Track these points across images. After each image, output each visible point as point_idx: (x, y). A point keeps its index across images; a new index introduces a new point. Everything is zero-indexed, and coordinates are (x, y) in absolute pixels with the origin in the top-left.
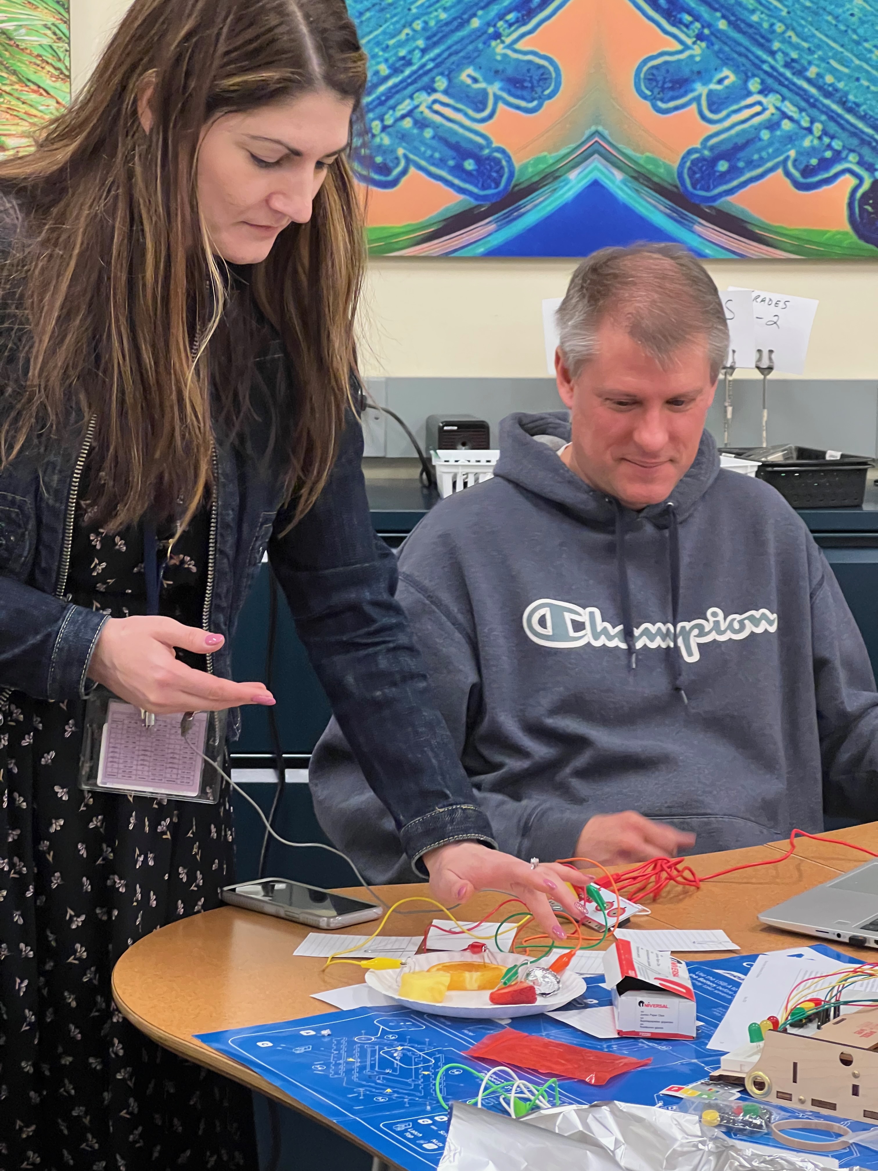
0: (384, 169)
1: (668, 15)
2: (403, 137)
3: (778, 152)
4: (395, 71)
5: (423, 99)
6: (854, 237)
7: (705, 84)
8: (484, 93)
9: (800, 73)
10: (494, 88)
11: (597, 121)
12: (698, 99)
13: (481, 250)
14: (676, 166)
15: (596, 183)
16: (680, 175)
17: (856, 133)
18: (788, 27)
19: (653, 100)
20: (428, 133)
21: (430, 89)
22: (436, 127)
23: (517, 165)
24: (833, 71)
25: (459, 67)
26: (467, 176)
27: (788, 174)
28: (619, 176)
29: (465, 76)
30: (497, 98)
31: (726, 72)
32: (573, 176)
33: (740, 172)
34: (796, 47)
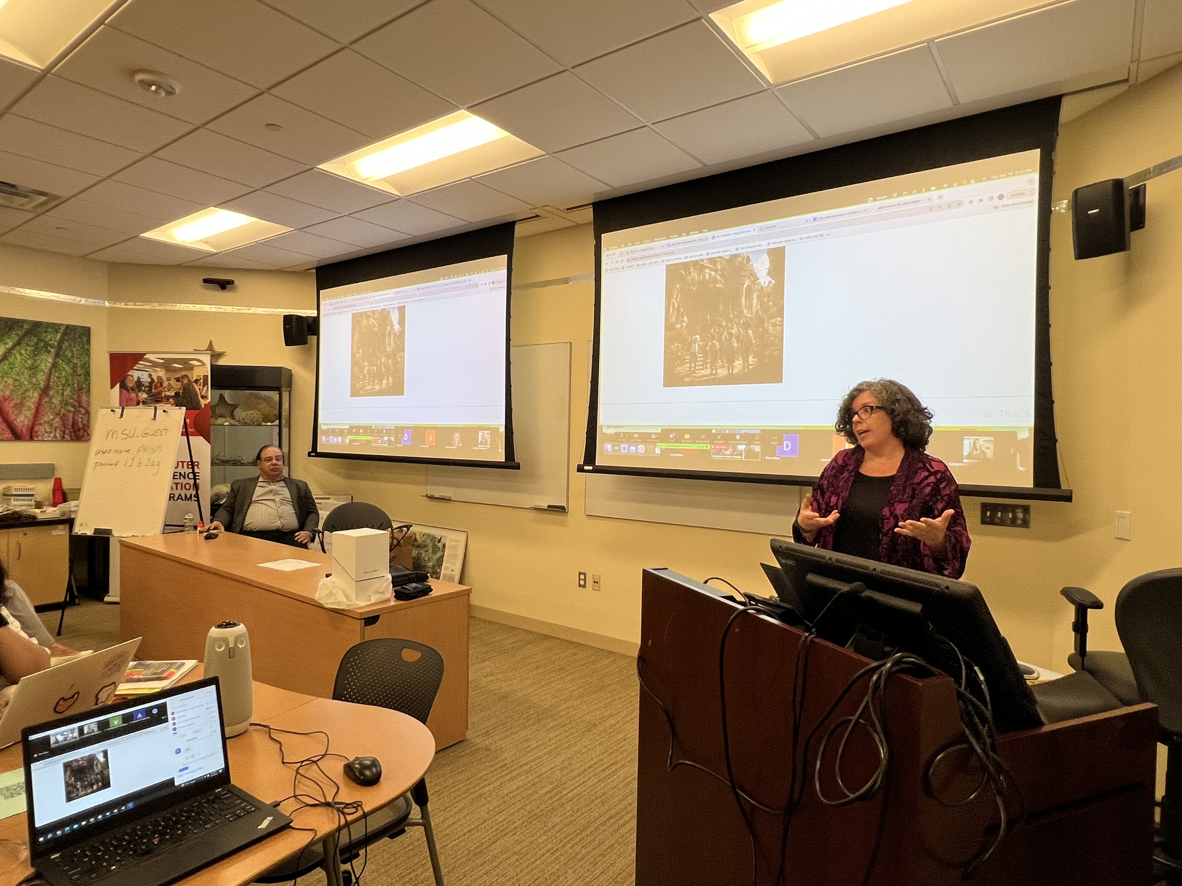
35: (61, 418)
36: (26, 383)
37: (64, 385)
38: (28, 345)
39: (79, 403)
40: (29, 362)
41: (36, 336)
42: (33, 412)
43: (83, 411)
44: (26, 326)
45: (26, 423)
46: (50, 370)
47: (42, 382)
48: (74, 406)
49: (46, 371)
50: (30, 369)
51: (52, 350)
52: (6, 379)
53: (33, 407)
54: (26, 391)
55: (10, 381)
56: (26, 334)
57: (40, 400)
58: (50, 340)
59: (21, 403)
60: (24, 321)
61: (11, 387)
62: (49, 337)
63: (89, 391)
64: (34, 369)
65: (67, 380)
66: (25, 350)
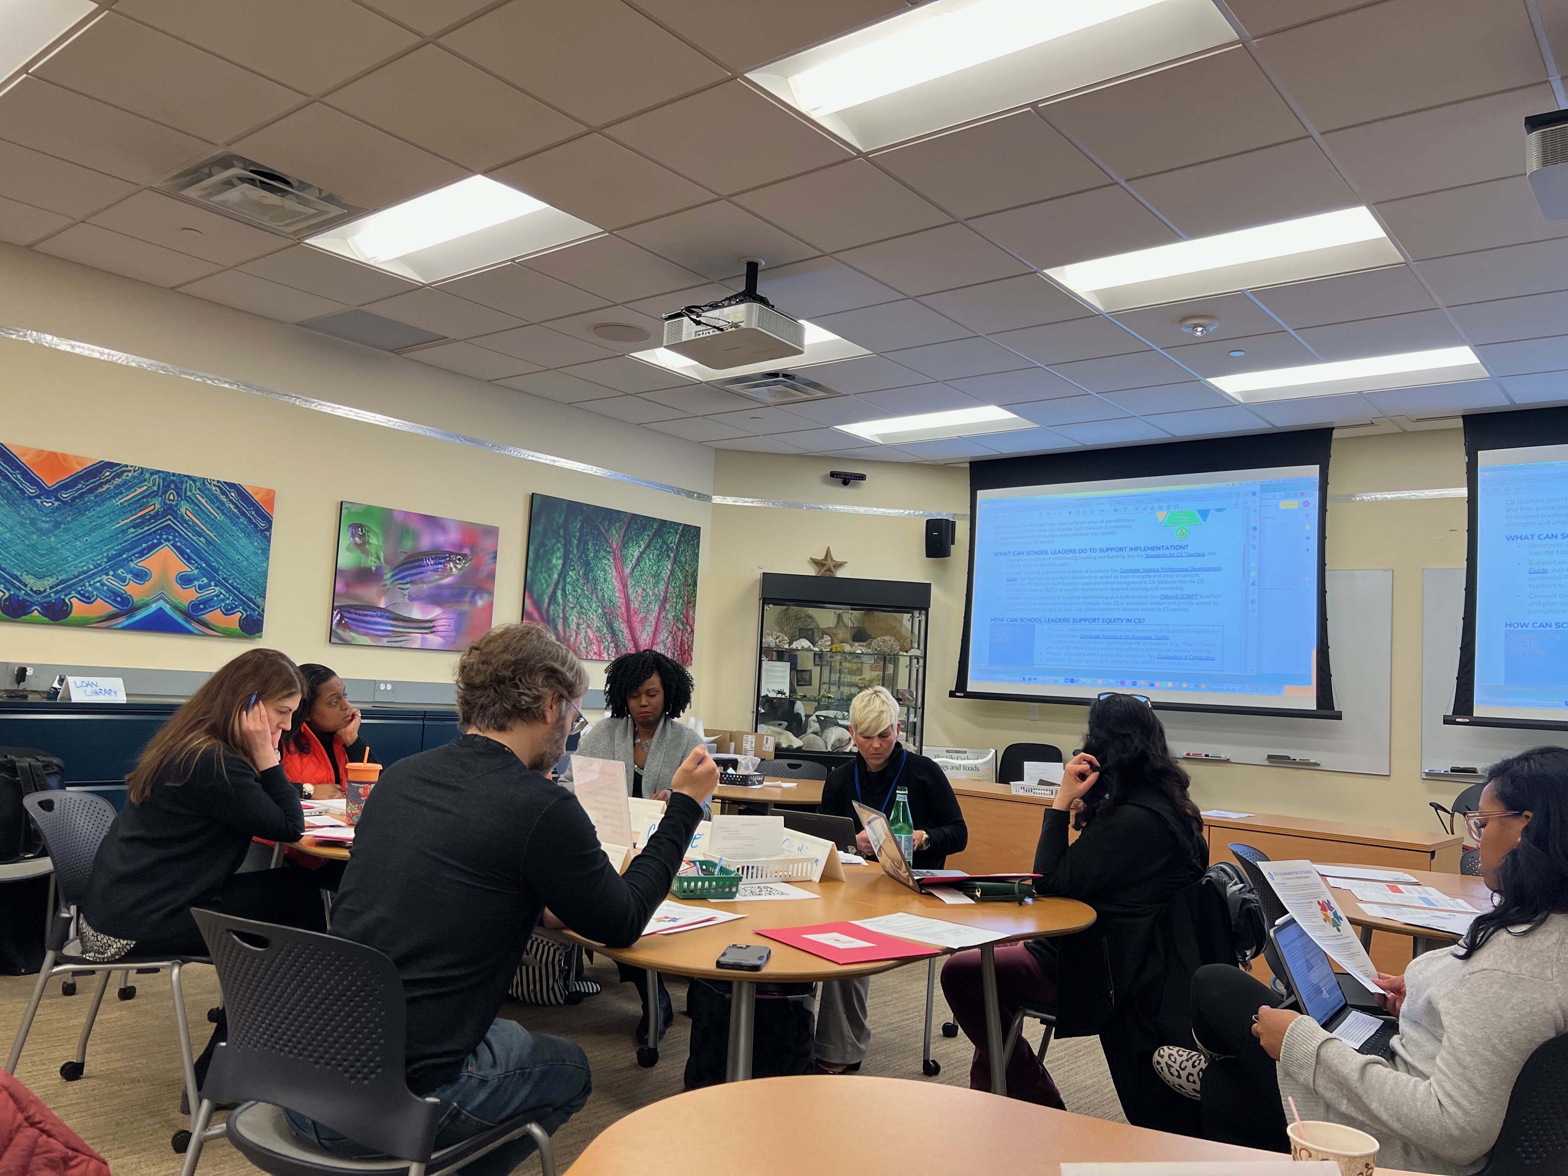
0: (89, 598)
1: (187, 560)
2: (96, 589)
3: (219, 604)
4: (95, 567)
5: (104, 577)
6: (239, 631)
7: (198, 581)
8: (126, 577)
9: (227, 582)
10: (129, 576)
11: (163, 589)
12: (195, 586)
13: (120, 626)
14: (187, 605)
15: (161, 608)
16: (188, 608)
17: (242, 600)
18: (224, 568)
19: (181, 585)
20: (105, 588)
21: (107, 574)
22: (108, 586)
23: (135, 600)
24: (237, 582)
25: (118, 569)
26: (118, 602)
27: (221, 610)
28: (168, 606)
29: (119, 572)
30: (130, 579)
31: (204, 579)
32: (154, 605)
33: (207, 609)
34: (226, 574)
35: (673, 637)
36: (650, 594)
37: (677, 597)
38: (655, 549)
39: (687, 620)
40: (654, 568)
41: (661, 537)
42: (653, 628)
43: (689, 630)
44: (655, 526)
45: (647, 642)
46: (669, 578)
47: (662, 593)
48: (683, 623)
49: (666, 579)
50: (654, 576)
51: (672, 555)
52: (637, 588)
53: (654, 623)
54: (650, 603)
55: (640, 591)
56: (654, 535)
57: (659, 613)
58: (671, 543)
59: (645, 617)
60: (654, 519)
61: (640, 599)
62: (671, 538)
63: (695, 605)
64: (657, 575)
65: (680, 591)
66: (653, 554)
